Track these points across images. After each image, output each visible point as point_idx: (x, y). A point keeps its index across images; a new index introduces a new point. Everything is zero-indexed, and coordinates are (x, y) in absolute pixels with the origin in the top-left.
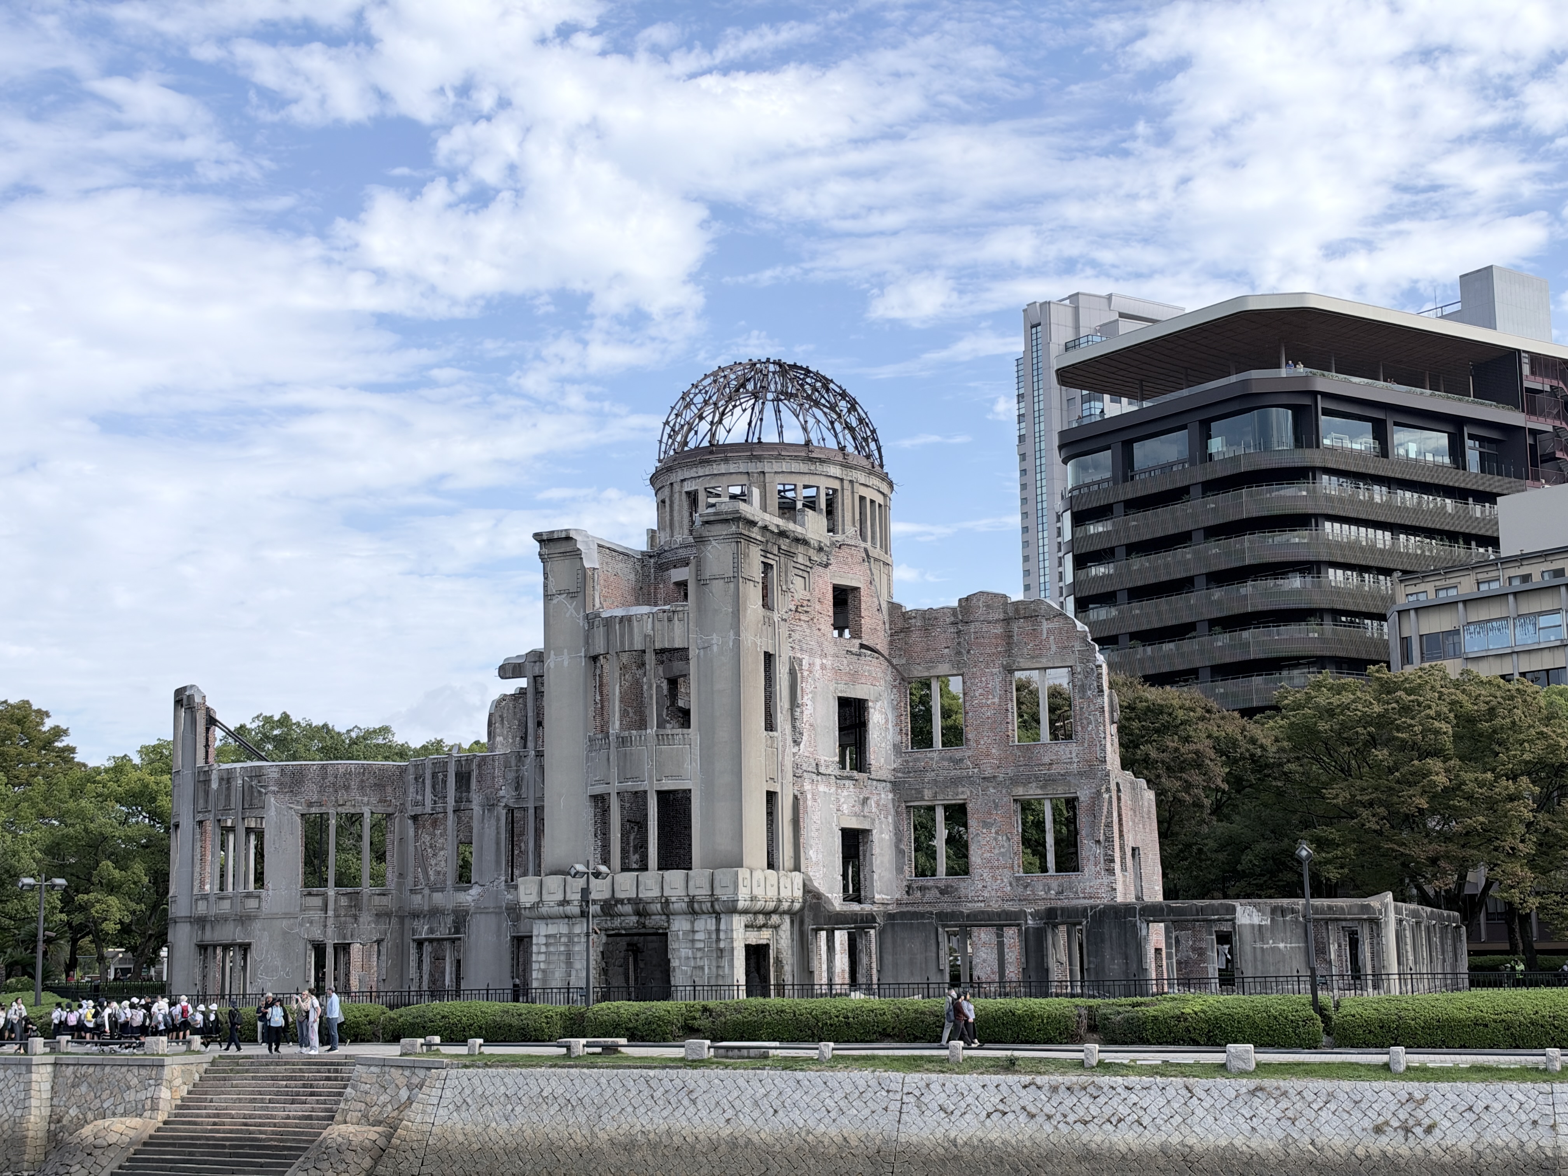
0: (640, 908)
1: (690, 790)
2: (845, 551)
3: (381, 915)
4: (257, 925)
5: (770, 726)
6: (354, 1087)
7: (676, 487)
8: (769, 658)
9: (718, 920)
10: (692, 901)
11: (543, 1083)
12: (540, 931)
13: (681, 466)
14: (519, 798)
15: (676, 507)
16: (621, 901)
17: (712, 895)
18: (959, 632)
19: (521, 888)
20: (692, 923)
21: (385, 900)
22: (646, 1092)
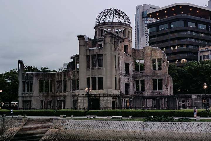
0: (95, 95)
1: (103, 77)
2: (126, 40)
3: (52, 96)
4: (32, 98)
5: (115, 67)
6: (53, 123)
7: (99, 29)
8: (115, 56)
9: (108, 98)
10: (104, 94)
11: (84, 123)
12: (79, 99)
13: (100, 25)
14: (74, 78)
15: (99, 32)
16: (92, 94)
17: (107, 93)
18: (143, 53)
19: (76, 92)
20: (104, 98)
21: (52, 94)
22: (101, 124)
